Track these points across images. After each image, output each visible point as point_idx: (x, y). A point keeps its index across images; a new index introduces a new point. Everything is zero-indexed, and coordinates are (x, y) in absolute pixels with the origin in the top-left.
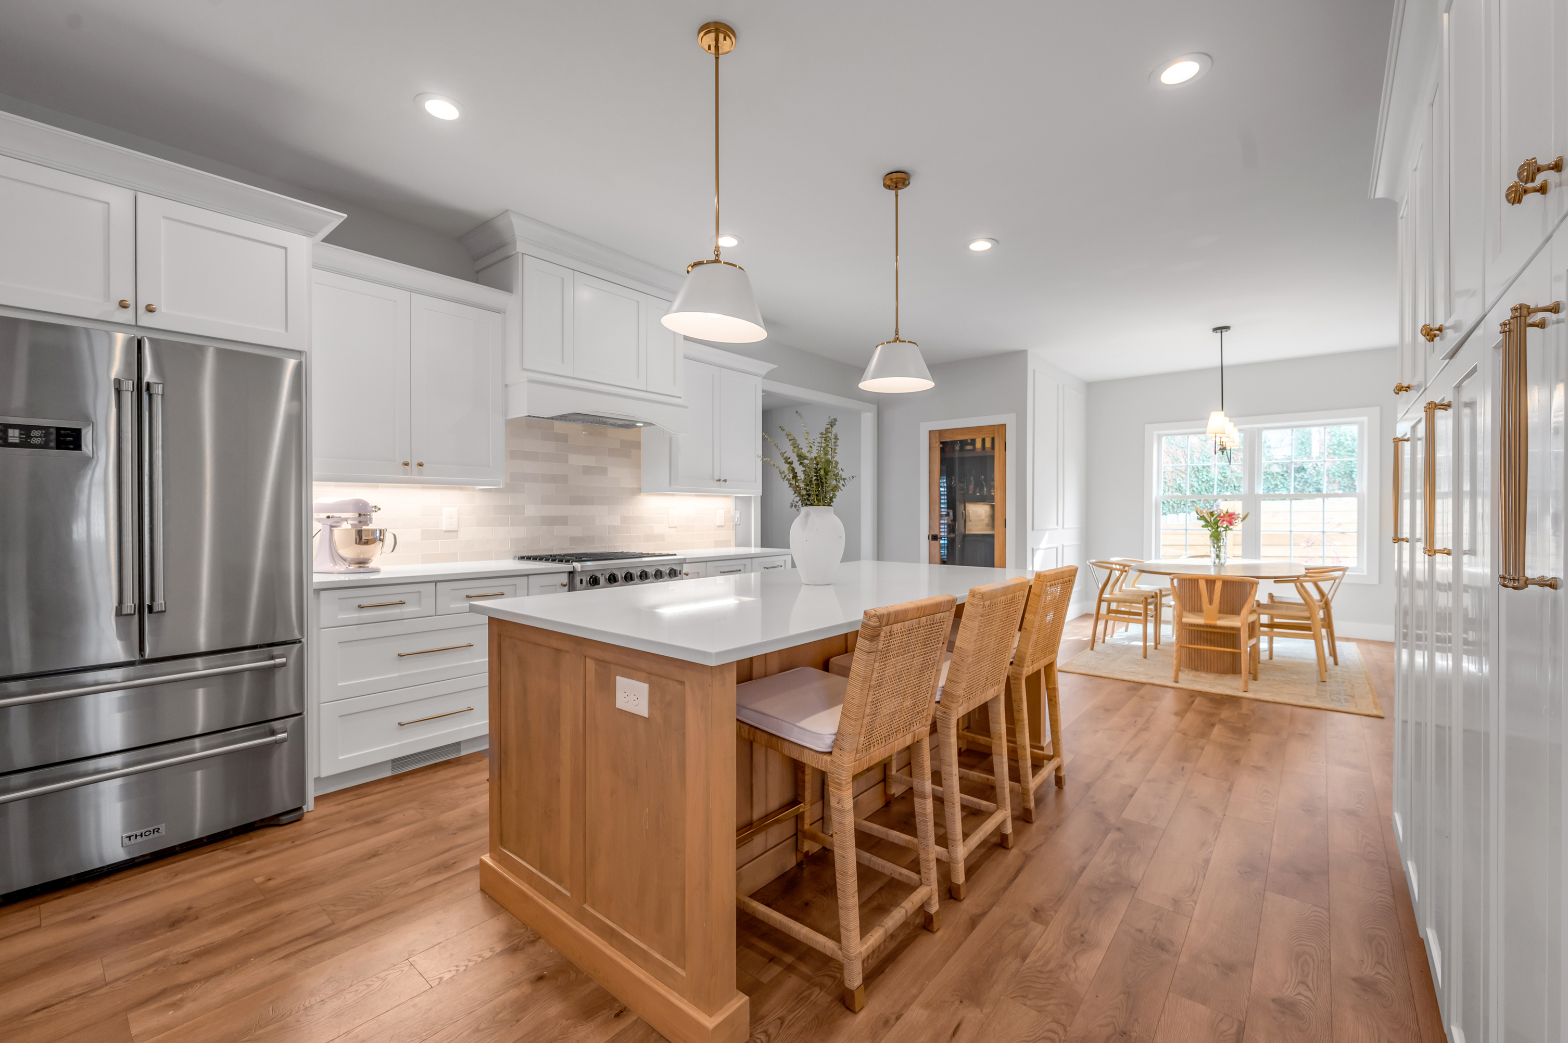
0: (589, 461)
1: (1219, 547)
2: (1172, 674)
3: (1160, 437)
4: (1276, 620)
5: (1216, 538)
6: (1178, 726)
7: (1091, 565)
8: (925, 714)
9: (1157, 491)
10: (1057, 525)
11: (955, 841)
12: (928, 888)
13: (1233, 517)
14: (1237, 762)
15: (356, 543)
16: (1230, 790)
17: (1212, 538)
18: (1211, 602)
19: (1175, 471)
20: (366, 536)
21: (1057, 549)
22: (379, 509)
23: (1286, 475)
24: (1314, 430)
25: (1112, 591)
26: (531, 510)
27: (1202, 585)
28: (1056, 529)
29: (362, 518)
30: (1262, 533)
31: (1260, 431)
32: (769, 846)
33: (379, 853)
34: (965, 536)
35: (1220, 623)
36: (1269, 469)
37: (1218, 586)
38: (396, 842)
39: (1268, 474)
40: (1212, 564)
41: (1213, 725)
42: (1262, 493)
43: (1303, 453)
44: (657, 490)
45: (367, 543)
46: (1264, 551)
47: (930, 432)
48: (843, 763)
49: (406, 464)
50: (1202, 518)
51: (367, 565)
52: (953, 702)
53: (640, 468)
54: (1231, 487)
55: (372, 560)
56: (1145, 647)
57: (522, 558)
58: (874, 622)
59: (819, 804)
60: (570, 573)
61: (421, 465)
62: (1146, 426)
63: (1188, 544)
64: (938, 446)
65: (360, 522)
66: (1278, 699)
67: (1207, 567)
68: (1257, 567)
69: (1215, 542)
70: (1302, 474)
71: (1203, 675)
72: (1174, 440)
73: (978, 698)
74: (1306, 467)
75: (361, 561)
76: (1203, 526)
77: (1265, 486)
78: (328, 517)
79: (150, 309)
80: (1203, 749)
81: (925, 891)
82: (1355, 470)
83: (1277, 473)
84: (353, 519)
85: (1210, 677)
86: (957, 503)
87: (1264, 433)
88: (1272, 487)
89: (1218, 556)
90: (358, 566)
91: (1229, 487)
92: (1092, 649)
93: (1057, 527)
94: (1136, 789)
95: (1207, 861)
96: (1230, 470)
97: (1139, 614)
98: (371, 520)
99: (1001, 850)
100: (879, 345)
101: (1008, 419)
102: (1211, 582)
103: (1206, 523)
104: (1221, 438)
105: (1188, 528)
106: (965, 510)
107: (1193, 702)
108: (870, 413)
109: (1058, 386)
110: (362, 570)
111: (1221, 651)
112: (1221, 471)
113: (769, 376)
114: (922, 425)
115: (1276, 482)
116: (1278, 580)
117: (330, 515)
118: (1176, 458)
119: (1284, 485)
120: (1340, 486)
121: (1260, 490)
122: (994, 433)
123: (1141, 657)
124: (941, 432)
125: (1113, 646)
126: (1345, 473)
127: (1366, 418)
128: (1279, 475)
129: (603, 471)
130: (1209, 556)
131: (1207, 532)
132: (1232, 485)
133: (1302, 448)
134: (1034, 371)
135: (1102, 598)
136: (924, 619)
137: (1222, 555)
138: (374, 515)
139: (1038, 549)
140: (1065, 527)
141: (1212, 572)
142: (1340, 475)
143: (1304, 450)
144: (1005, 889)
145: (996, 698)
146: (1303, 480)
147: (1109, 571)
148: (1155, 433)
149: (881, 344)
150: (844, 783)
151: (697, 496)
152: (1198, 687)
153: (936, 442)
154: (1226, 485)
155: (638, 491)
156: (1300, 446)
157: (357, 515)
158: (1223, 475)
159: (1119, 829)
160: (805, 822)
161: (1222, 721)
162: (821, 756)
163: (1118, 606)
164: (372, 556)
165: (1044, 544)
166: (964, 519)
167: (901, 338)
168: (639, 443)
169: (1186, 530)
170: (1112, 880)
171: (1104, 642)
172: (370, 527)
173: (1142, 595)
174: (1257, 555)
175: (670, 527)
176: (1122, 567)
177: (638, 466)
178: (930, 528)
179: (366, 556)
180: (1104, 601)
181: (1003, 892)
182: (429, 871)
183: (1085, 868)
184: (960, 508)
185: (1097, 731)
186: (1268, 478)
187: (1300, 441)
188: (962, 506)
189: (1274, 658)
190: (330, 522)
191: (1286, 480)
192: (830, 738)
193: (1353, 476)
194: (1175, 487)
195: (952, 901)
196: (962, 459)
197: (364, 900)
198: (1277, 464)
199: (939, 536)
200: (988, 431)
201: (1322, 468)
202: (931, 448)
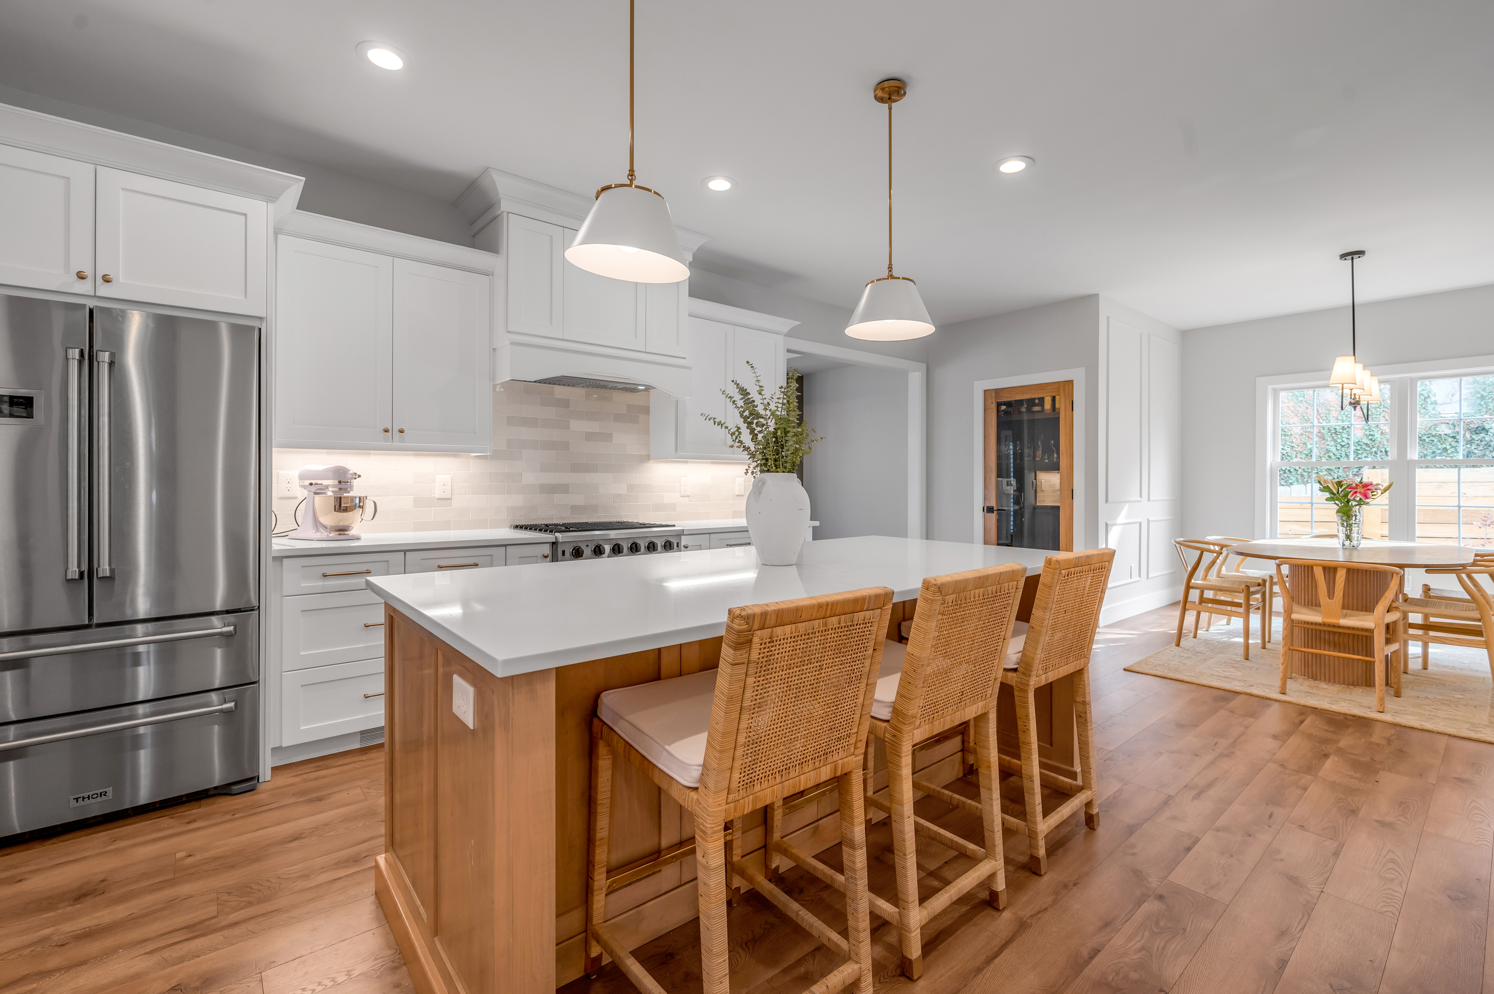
0: (593, 427)
1: (1350, 525)
2: (1278, 683)
3: (1276, 392)
4: (1432, 619)
5: (1346, 514)
6: (1275, 754)
7: (1177, 545)
8: (853, 740)
9: (1272, 458)
10: (1141, 496)
11: (907, 902)
12: (856, 966)
13: (1369, 488)
14: (1354, 812)
15: (335, 511)
16: (1336, 854)
17: (1340, 514)
18: (1331, 593)
19: (1304, 434)
20: (345, 503)
21: (1140, 524)
22: (359, 476)
25: (1206, 576)
26: (530, 478)
27: (1319, 573)
28: (1140, 501)
29: (343, 486)
30: (1417, 508)
31: (1413, 382)
32: (685, 880)
33: (303, 836)
34: (1035, 508)
35: (1343, 622)
37: (1341, 575)
38: (325, 825)
40: (1340, 546)
41: (1326, 756)
42: (1417, 459)
43: (1484, 410)
44: (664, 458)
45: (346, 510)
46: (1419, 530)
47: (985, 391)
48: (708, 806)
49: (386, 431)
50: (1326, 489)
51: (347, 533)
52: (904, 724)
53: (649, 434)
54: (1381, 451)
55: (353, 528)
56: (1247, 646)
57: (517, 527)
58: (739, 625)
59: (760, 831)
60: (553, 543)
61: (401, 431)
62: (1257, 378)
63: (1314, 520)
64: (994, 406)
65: (340, 489)
66: (1428, 726)
67: (1333, 550)
68: (1410, 551)
69: (1344, 518)
70: (1482, 435)
71: (1323, 685)
72: (1304, 397)
73: (948, 718)
74: (1487, 427)
75: (341, 528)
76: (1327, 500)
77: (1429, 451)
78: (311, 484)
79: (107, 280)
80: (1305, 789)
81: (850, 970)
83: (1446, 435)
84: (334, 486)
85: (1333, 689)
86: (1026, 472)
88: (1439, 451)
89: (1348, 537)
90: (338, 533)
91: (1378, 452)
92: (1178, 645)
93: (1140, 499)
94: (1197, 841)
95: (1283, 963)
96: (1380, 432)
97: (1239, 605)
98: (351, 487)
99: (989, 911)
100: (868, 284)
101: (1077, 375)
102: (1330, 570)
103: (1332, 496)
104: (1351, 390)
105: (1314, 501)
106: (1036, 479)
107: (1302, 722)
108: (917, 373)
109: (1141, 335)
110: (342, 537)
111: (1349, 659)
112: (1368, 433)
113: (790, 334)
114: (975, 383)
115: (1444, 446)
116: (1431, 569)
117: (314, 482)
118: (1306, 418)
121: (1414, 454)
122: (1059, 391)
123: (1240, 658)
124: (997, 391)
125: (1207, 642)
128: (1449, 437)
129: (607, 437)
130: (1336, 536)
131: (1333, 507)
132: (1383, 450)
133: (1482, 403)
134: (1108, 318)
135: (1191, 585)
136: (834, 619)
137: (1354, 535)
138: (355, 483)
139: (1115, 524)
140: (1151, 499)
141: (1341, 557)
143: (1485, 406)
144: (979, 970)
145: (981, 718)
146: (1483, 443)
147: (1199, 552)
148: (1270, 387)
149: (871, 282)
150: (709, 831)
151: (712, 463)
152: (1313, 702)
153: (992, 403)
154: (1374, 450)
155: (647, 458)
156: (1479, 401)
157: (336, 482)
158: (1370, 437)
159: (1161, 897)
160: (734, 853)
161: (1340, 751)
162: (688, 791)
163: (1215, 595)
164: (352, 523)
165: (1121, 519)
166: (1034, 489)
167: (895, 274)
168: (648, 407)
169: (1312, 504)
170: (1134, 976)
171: (1195, 637)
172: (351, 494)
173: (1241, 582)
174: (1411, 537)
175: (682, 496)
176: (1217, 548)
177: (647, 431)
178: (985, 498)
179: (346, 523)
180: (1193, 588)
181: (975, 976)
182: (337, 863)
183: (1099, 951)
184: (1029, 477)
185: (1161, 753)
186: (1433, 441)
187: (1479, 395)
188: (1033, 474)
189: (1430, 667)
190: (313, 489)
192: (698, 770)
194: (1305, 452)
195: (902, 979)
196: (1032, 422)
197: (260, 891)
198: (1445, 423)
199: (995, 508)
200: (1053, 389)
202: (986, 409)
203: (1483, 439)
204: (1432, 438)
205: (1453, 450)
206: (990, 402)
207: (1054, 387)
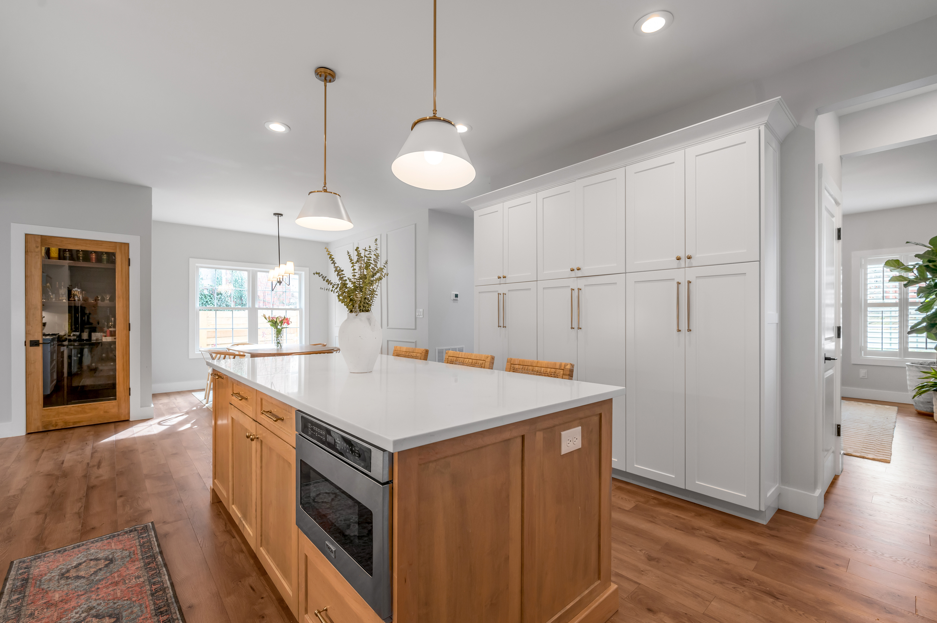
1: (279, 338)
5: (279, 332)
23: (212, 296)
24: (224, 271)
36: (203, 291)
39: (202, 295)
47: (27, 235)
62: (190, 259)
64: (40, 249)
69: (277, 335)
70: (220, 296)
76: (269, 326)
77: (201, 302)
83: (207, 295)
87: (258, 273)
88: (205, 303)
101: (133, 240)
114: (14, 225)
115: (207, 300)
119: (211, 302)
120: (236, 303)
122: (115, 249)
124: (46, 238)
126: (238, 297)
127: (303, 272)
131: (272, 329)
142: (236, 298)
143: (219, 283)
146: (220, 299)
153: (36, 248)
186: (202, 297)
191: (212, 299)
193: (243, 299)
198: (206, 289)
199: (41, 341)
201: (228, 293)
202: (28, 252)
203: (220, 298)
204: (202, 296)
205: (210, 302)
207: (110, 245)
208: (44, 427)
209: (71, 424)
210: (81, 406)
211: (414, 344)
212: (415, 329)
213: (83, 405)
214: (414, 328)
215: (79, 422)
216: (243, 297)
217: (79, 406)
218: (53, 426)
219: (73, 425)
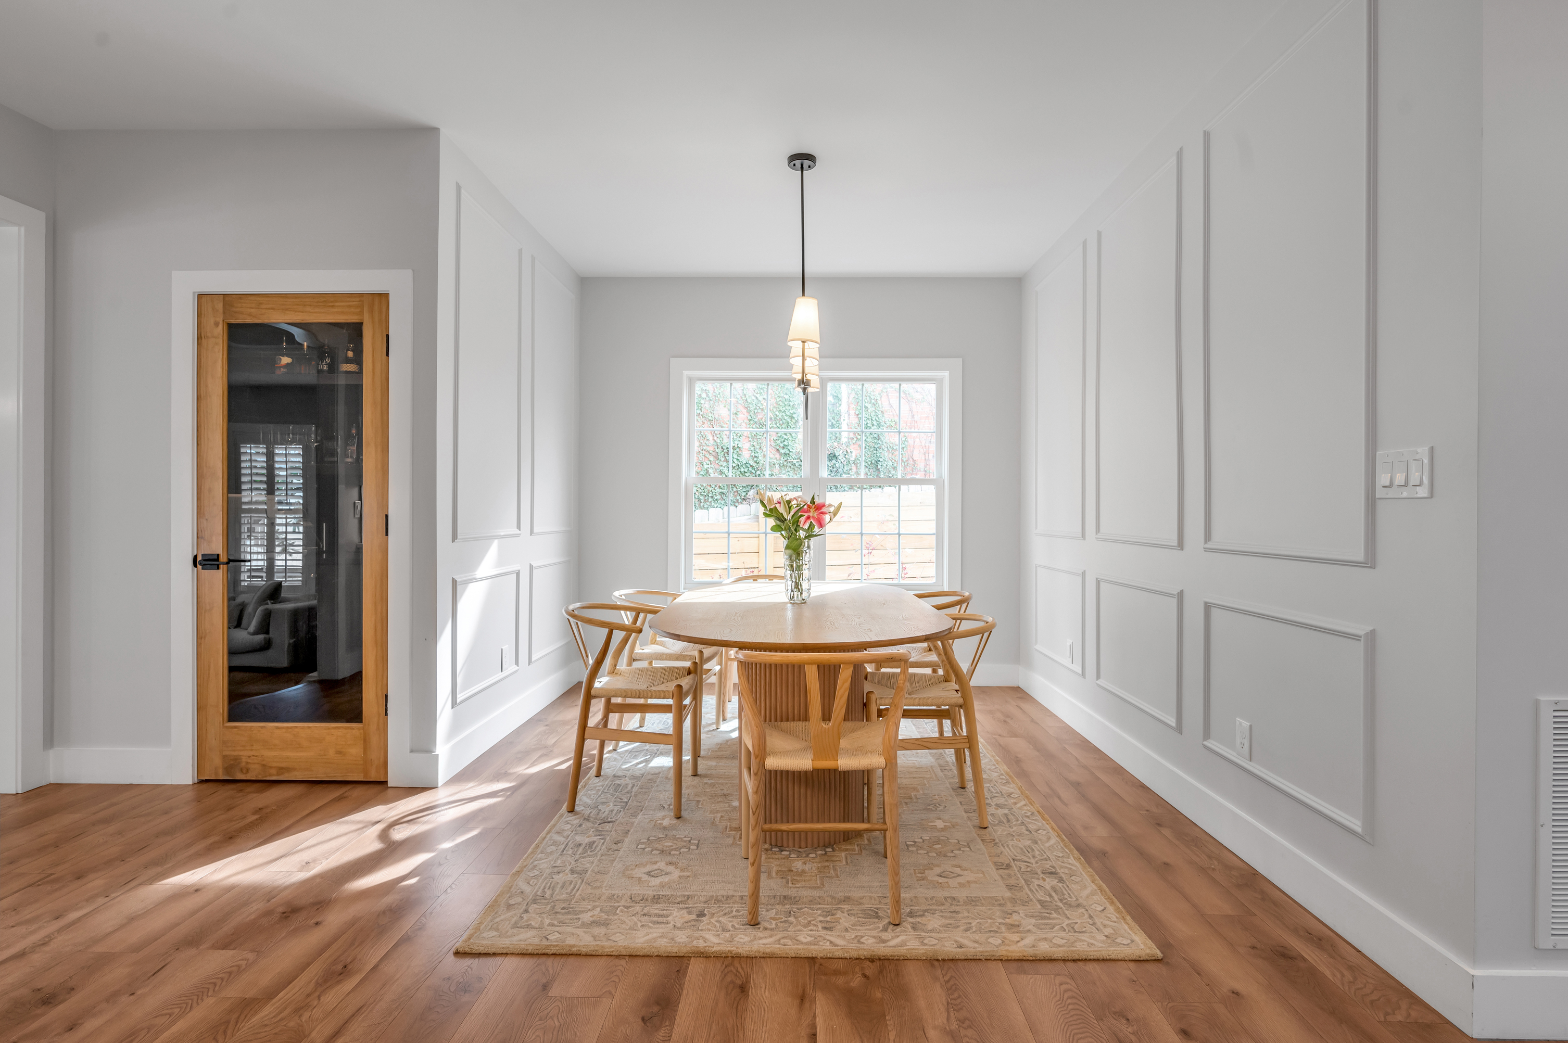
1: (799, 568)
3: (692, 381)
5: (795, 550)
7: (571, 619)
9: (688, 470)
10: (519, 527)
13: (824, 510)
17: (789, 552)
19: (701, 452)
21: (518, 574)
25: (615, 666)
28: (517, 536)
31: (825, 383)
35: (845, 763)
37: (845, 679)
40: (787, 600)
42: (826, 477)
47: (199, 296)
62: (670, 359)
63: (731, 552)
64: (219, 334)
67: (779, 608)
69: (794, 558)
72: (701, 410)
74: (837, 455)
76: (769, 529)
82: (881, 460)
87: (829, 385)
89: (797, 584)
92: (572, 810)
93: (518, 532)
96: (762, 454)
101: (395, 284)
105: (731, 531)
112: (753, 454)
114: (177, 275)
118: (702, 434)
121: (824, 472)
122: (361, 313)
124: (229, 300)
127: (946, 374)
131: (779, 541)
134: (457, 186)
135: (593, 692)
140: (535, 531)
147: (606, 631)
148: (686, 373)
153: (217, 324)
158: (755, 459)
165: (488, 566)
169: (729, 533)
171: (599, 773)
178: (200, 536)
180: (595, 697)
199: (222, 559)
200: (350, 306)
201: (851, 456)
202: (201, 338)
206: (212, 321)
207: (351, 303)
208: (227, 769)
209: (274, 771)
210: (291, 728)
211: (1361, 646)
212: (1370, 562)
213: (296, 727)
214: (1360, 556)
215: (288, 770)
216: (881, 464)
217: (288, 728)
218: (242, 770)
219: (278, 775)
